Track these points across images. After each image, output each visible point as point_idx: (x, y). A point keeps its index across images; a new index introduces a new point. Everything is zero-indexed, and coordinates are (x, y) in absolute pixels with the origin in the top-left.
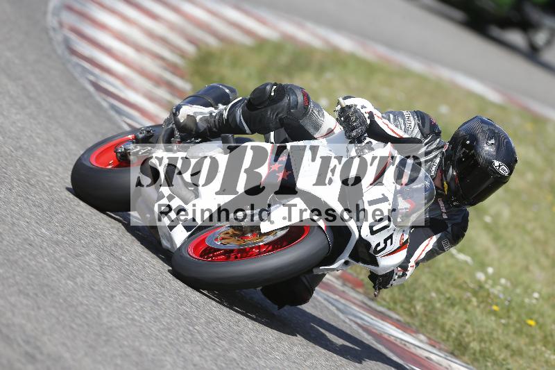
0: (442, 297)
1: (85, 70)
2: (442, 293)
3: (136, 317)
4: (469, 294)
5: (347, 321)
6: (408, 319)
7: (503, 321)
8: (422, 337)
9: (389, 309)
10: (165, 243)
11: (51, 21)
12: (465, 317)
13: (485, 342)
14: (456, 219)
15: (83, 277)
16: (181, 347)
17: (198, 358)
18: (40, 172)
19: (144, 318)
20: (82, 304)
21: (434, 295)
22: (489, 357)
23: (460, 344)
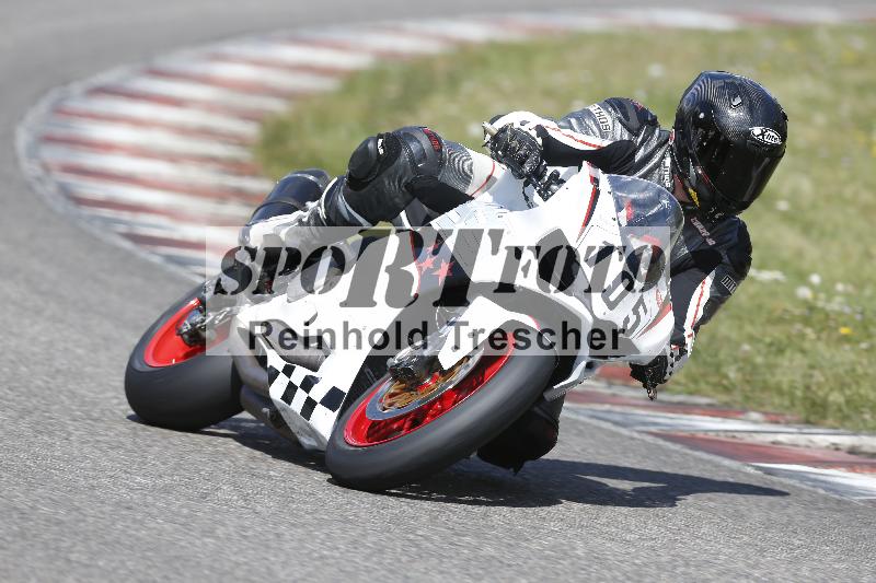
0: (761, 346)
1: (108, 222)
2: (759, 341)
3: (325, 552)
4: (798, 326)
5: (636, 435)
6: (724, 398)
7: (864, 345)
8: (754, 416)
9: (691, 393)
10: (307, 442)
11: (30, 169)
12: (806, 361)
13: (849, 387)
14: (730, 240)
15: (224, 525)
16: (408, 570)
17: (439, 577)
18: (100, 396)
19: (337, 549)
20: (238, 564)
21: (746, 347)
22: (863, 406)
23: (814, 404)
